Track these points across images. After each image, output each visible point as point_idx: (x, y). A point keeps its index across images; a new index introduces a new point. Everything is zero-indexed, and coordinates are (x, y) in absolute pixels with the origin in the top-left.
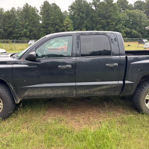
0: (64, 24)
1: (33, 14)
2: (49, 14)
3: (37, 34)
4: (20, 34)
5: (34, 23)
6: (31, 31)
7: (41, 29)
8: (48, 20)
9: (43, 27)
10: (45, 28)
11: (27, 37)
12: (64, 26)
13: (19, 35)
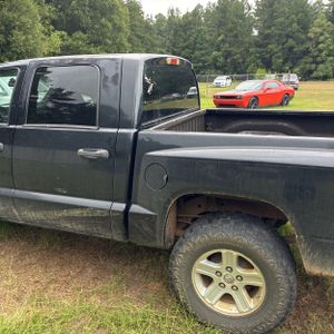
0: (311, 35)
1: (237, 16)
2: (273, 12)
3: (241, 61)
4: (204, 62)
5: (236, 36)
6: (228, 55)
7: (251, 50)
8: (269, 27)
9: (258, 45)
10: (260, 46)
11: (217, 68)
12: (310, 39)
13: (201, 64)
